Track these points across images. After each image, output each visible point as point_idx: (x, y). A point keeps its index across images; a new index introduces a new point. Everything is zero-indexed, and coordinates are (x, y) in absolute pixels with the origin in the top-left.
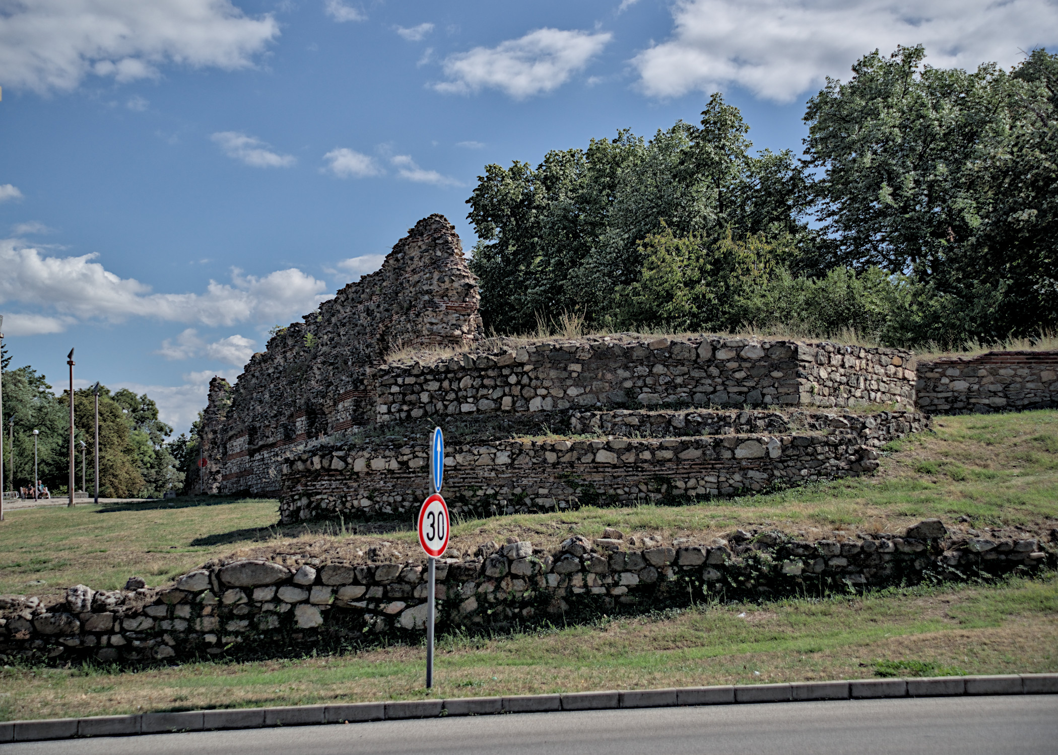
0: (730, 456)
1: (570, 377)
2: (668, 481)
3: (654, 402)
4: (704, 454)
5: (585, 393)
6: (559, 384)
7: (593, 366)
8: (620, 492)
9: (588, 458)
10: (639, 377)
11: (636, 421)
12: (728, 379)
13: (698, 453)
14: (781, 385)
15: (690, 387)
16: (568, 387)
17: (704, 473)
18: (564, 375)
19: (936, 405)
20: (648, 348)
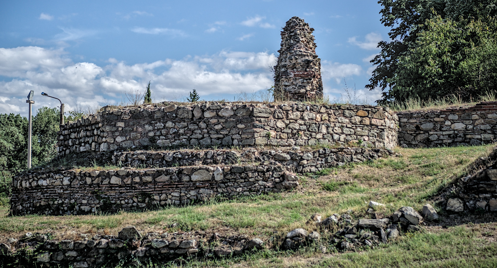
0: (188, 180)
1: (117, 130)
2: (149, 196)
3: (166, 145)
4: (171, 178)
5: (126, 140)
6: (111, 135)
7: (131, 123)
8: (123, 202)
9: (106, 182)
10: (158, 130)
11: (144, 157)
12: (211, 129)
13: (167, 178)
14: (244, 133)
15: (188, 135)
16: (117, 136)
17: (171, 191)
18: (114, 129)
19: (442, 140)
20: (163, 111)
